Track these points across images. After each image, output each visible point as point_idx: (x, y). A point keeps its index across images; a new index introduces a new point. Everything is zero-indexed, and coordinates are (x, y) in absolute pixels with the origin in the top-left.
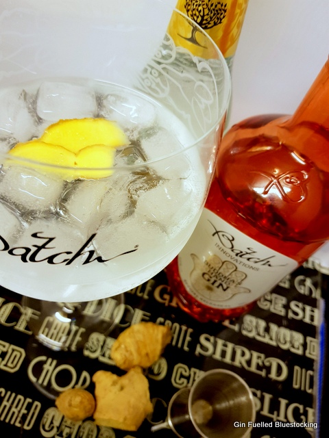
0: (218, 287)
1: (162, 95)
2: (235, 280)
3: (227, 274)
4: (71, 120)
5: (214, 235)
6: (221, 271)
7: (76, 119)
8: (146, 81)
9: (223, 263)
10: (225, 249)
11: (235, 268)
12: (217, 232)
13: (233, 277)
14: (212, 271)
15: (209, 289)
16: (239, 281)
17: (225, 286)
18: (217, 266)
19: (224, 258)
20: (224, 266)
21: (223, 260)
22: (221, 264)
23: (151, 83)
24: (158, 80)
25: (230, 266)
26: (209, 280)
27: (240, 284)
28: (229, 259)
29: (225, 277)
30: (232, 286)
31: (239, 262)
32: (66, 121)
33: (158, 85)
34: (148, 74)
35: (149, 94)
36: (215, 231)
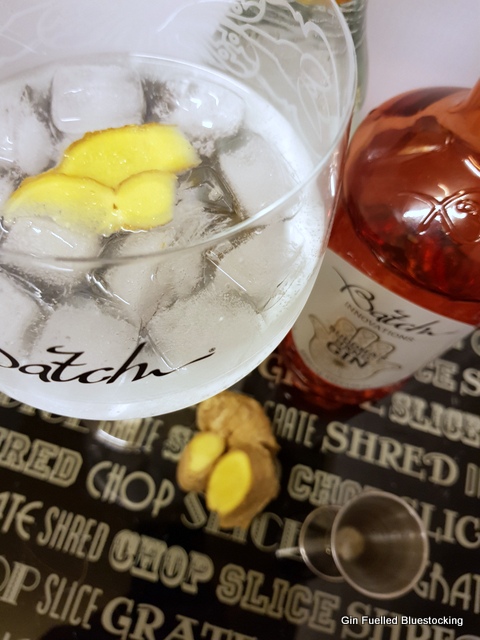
0: (352, 361)
1: (248, 74)
2: (378, 354)
3: (364, 346)
4: (104, 131)
5: (343, 289)
6: (356, 340)
7: (112, 129)
8: (220, 51)
9: (358, 330)
10: (361, 311)
11: (376, 337)
12: (347, 287)
13: (375, 348)
14: (341, 340)
15: (339, 363)
16: (384, 354)
17: (362, 361)
18: (349, 334)
19: (360, 323)
20: (360, 334)
21: (359, 326)
22: (355, 332)
23: (230, 55)
24: (241, 50)
25: (369, 334)
26: (337, 352)
27: (384, 358)
28: (367, 325)
29: (362, 349)
30: (373, 361)
31: (381, 329)
32: (96, 133)
33: (240, 57)
34: (223, 41)
35: (228, 73)
36: (343, 285)
